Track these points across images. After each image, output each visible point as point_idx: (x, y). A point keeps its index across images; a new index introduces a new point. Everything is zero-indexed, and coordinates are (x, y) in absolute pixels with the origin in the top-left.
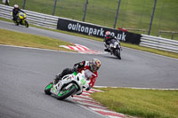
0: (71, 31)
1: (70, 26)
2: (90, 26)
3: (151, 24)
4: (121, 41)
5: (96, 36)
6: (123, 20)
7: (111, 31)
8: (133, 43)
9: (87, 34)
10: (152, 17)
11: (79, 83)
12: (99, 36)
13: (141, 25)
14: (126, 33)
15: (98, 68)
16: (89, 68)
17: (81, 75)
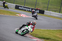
0: (20, 9)
1: (20, 8)
2: (27, 8)
3: (48, 7)
4: (37, 13)
5: (29, 11)
6: (38, 6)
7: (34, 9)
8: (41, 13)
9: (25, 10)
10: (48, 4)
11: (29, 30)
12: (30, 11)
13: (44, 7)
14: (39, 10)
15: (35, 24)
16: (32, 24)
17: (30, 27)
